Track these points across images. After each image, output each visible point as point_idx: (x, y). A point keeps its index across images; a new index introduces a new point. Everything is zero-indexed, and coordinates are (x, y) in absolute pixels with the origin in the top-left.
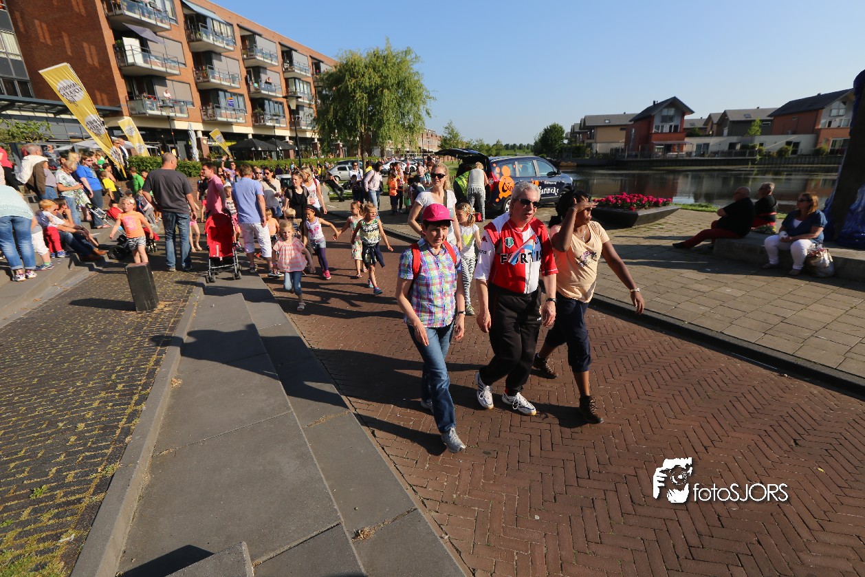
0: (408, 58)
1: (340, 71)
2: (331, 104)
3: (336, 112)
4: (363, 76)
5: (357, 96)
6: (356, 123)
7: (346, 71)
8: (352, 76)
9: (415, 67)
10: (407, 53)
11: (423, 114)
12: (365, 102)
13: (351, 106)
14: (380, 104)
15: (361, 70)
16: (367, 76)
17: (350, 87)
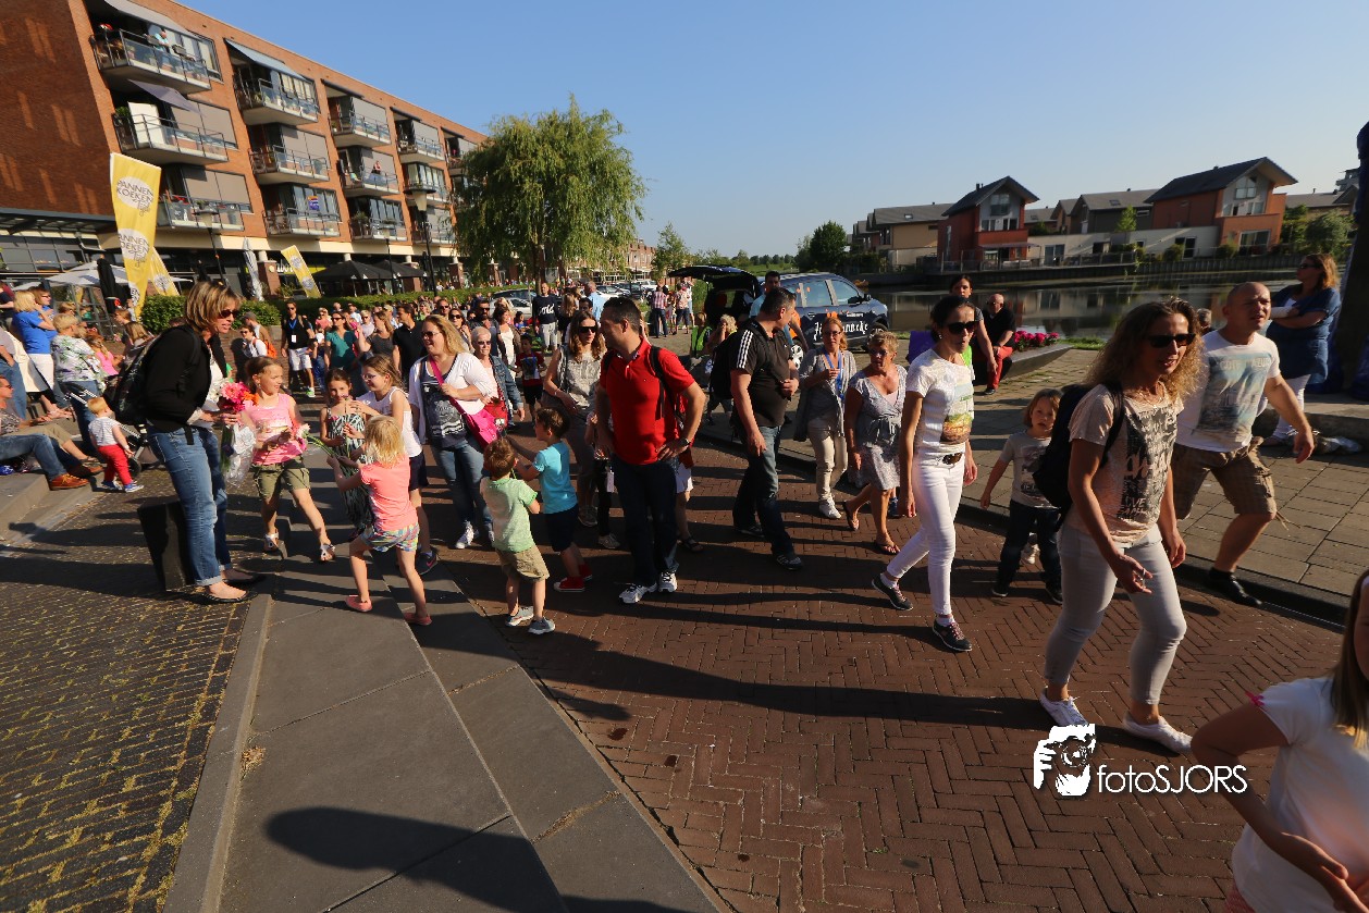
0: (605, 126)
1: (495, 149)
2: (483, 202)
3: (490, 213)
4: (535, 155)
5: (527, 186)
6: (525, 229)
7: (507, 148)
8: (517, 156)
9: (617, 141)
10: (603, 117)
11: (632, 214)
12: (540, 196)
13: (516, 205)
14: (564, 199)
15: (530, 145)
16: (540, 154)
17: (513, 173)
